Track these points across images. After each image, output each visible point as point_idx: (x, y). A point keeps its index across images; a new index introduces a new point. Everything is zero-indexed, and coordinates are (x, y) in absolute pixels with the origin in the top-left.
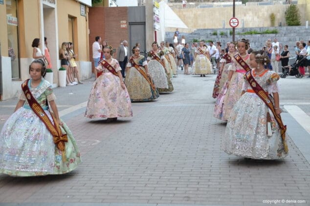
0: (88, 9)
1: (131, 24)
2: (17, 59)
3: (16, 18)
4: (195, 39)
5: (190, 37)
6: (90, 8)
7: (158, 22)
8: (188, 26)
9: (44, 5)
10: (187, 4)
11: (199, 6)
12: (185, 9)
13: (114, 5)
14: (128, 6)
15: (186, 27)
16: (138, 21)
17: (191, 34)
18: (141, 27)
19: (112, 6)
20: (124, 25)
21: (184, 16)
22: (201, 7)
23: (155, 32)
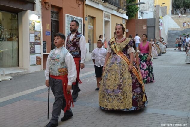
0: (126, 21)
1: (148, 27)
2: (92, 44)
3: (92, 26)
4: (184, 33)
5: (181, 33)
6: (127, 20)
7: (162, 26)
8: (181, 27)
9: (105, 20)
10: (182, 16)
11: (188, 17)
12: (180, 18)
13: (141, 18)
14: (147, 18)
15: (179, 27)
16: (152, 25)
17: (182, 31)
18: (153, 28)
19: (140, 18)
20: (145, 27)
21: (180, 22)
22: (189, 17)
23: (160, 31)
